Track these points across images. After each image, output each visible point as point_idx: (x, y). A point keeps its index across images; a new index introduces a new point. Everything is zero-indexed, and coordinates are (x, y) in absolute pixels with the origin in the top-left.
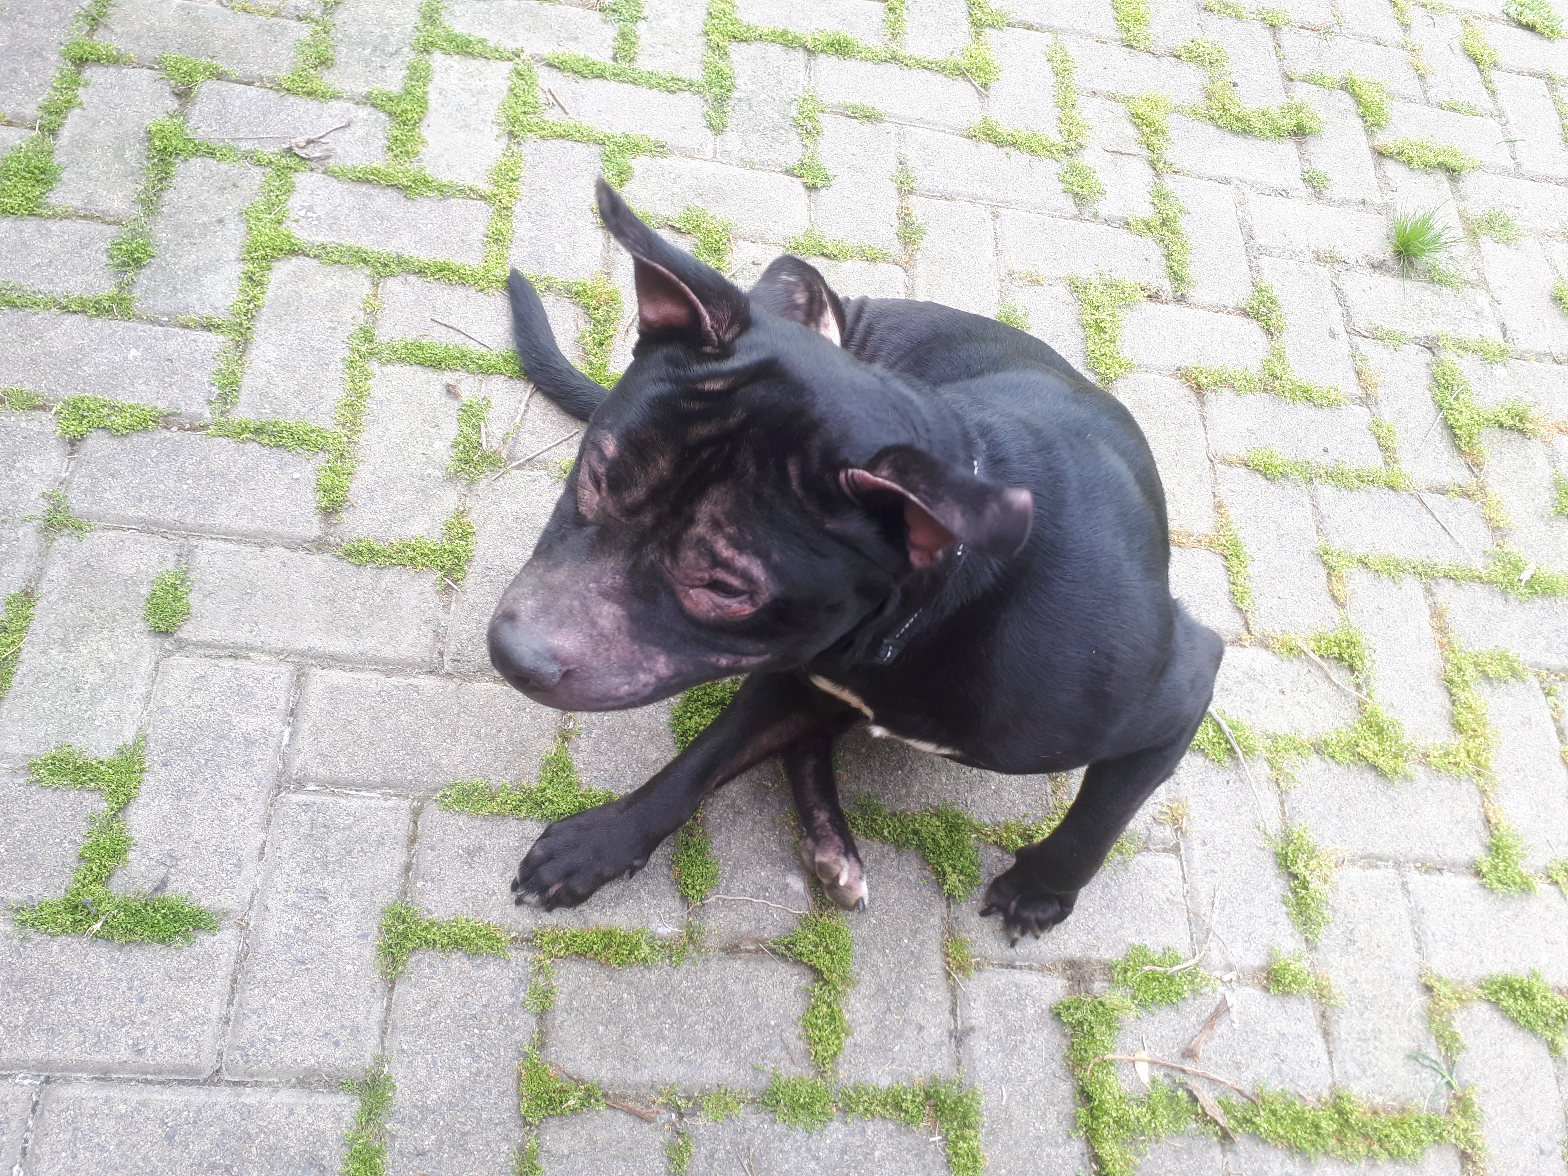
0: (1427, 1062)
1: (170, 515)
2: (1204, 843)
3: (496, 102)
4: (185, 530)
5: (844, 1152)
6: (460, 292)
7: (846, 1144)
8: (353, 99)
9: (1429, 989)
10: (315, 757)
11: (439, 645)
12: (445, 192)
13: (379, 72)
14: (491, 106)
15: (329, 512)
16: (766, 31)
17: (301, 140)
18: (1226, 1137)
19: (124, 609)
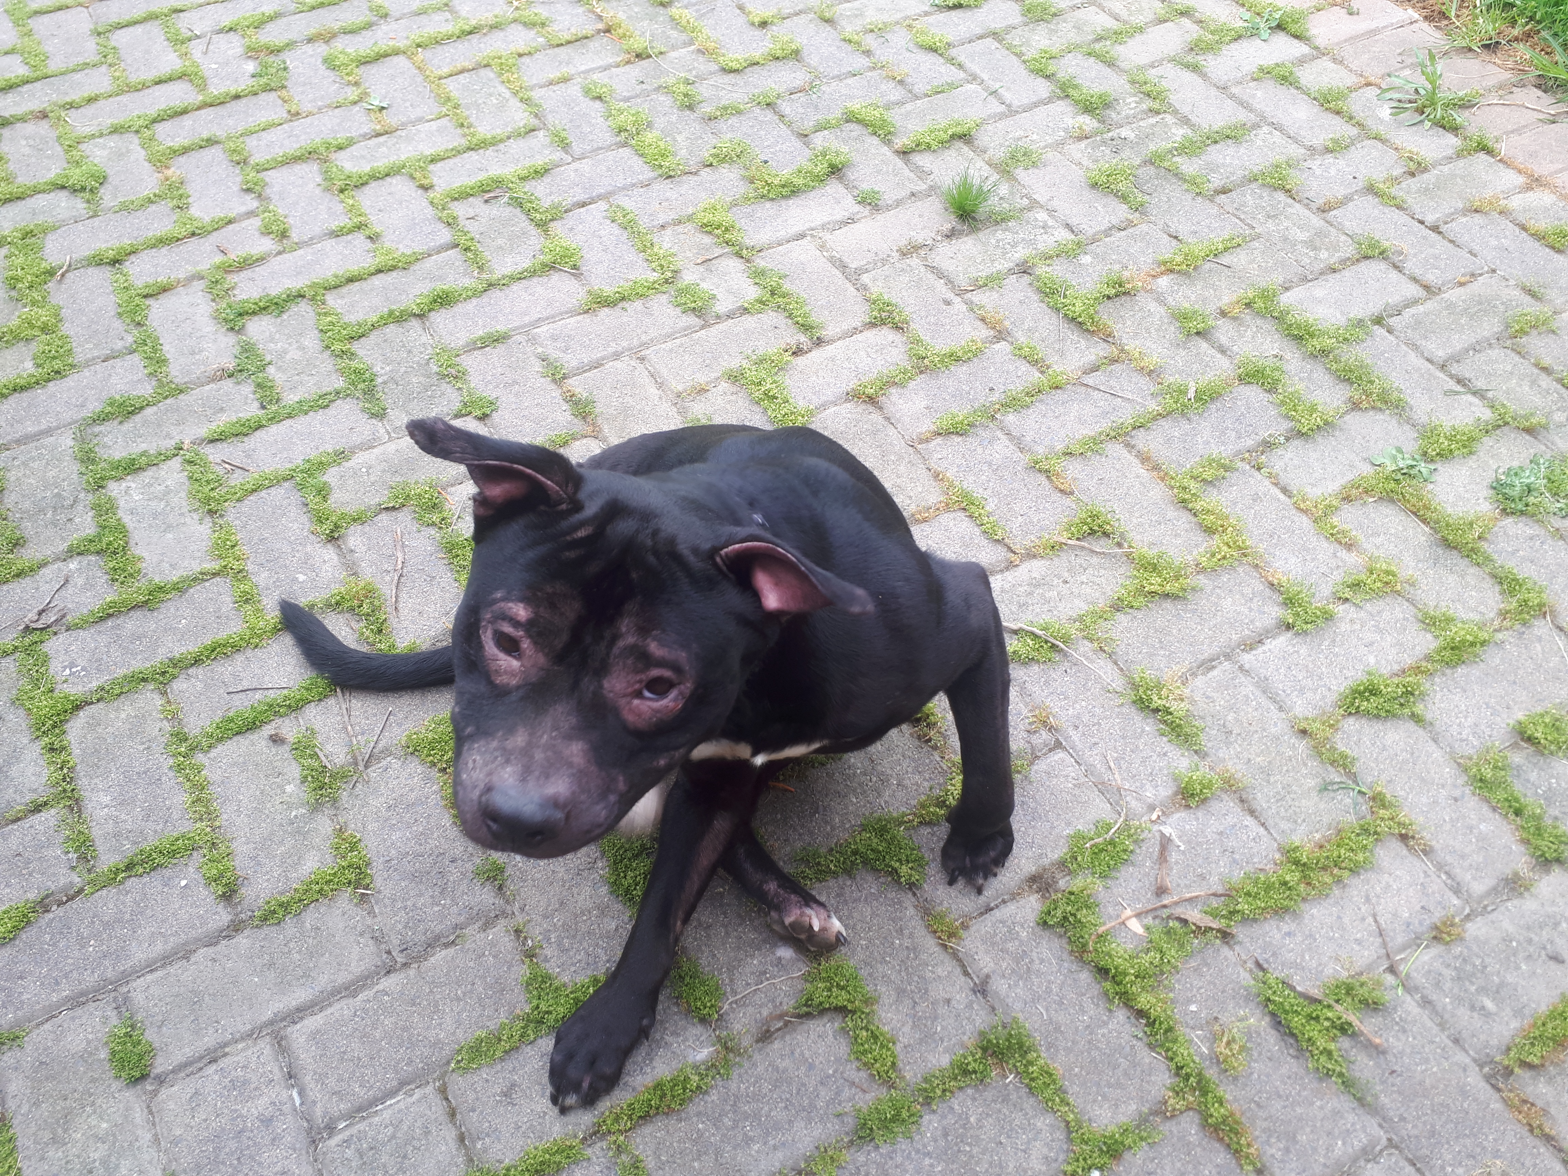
0: (1336, 787)
1: (90, 979)
2: (1077, 727)
3: (183, 494)
4: (111, 984)
5: (946, 1135)
6: (239, 658)
7: (944, 1128)
8: (58, 559)
9: (1304, 732)
10: (330, 1099)
11: (383, 946)
12: (180, 588)
13: (69, 525)
14: (181, 500)
15: (229, 895)
16: (375, 319)
17: (32, 615)
18: (1225, 936)
19: (93, 1080)
